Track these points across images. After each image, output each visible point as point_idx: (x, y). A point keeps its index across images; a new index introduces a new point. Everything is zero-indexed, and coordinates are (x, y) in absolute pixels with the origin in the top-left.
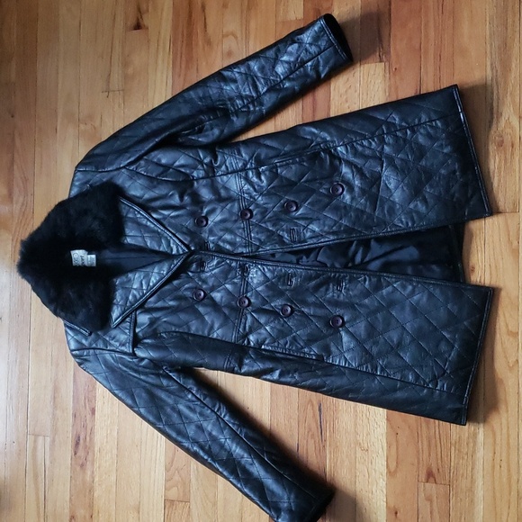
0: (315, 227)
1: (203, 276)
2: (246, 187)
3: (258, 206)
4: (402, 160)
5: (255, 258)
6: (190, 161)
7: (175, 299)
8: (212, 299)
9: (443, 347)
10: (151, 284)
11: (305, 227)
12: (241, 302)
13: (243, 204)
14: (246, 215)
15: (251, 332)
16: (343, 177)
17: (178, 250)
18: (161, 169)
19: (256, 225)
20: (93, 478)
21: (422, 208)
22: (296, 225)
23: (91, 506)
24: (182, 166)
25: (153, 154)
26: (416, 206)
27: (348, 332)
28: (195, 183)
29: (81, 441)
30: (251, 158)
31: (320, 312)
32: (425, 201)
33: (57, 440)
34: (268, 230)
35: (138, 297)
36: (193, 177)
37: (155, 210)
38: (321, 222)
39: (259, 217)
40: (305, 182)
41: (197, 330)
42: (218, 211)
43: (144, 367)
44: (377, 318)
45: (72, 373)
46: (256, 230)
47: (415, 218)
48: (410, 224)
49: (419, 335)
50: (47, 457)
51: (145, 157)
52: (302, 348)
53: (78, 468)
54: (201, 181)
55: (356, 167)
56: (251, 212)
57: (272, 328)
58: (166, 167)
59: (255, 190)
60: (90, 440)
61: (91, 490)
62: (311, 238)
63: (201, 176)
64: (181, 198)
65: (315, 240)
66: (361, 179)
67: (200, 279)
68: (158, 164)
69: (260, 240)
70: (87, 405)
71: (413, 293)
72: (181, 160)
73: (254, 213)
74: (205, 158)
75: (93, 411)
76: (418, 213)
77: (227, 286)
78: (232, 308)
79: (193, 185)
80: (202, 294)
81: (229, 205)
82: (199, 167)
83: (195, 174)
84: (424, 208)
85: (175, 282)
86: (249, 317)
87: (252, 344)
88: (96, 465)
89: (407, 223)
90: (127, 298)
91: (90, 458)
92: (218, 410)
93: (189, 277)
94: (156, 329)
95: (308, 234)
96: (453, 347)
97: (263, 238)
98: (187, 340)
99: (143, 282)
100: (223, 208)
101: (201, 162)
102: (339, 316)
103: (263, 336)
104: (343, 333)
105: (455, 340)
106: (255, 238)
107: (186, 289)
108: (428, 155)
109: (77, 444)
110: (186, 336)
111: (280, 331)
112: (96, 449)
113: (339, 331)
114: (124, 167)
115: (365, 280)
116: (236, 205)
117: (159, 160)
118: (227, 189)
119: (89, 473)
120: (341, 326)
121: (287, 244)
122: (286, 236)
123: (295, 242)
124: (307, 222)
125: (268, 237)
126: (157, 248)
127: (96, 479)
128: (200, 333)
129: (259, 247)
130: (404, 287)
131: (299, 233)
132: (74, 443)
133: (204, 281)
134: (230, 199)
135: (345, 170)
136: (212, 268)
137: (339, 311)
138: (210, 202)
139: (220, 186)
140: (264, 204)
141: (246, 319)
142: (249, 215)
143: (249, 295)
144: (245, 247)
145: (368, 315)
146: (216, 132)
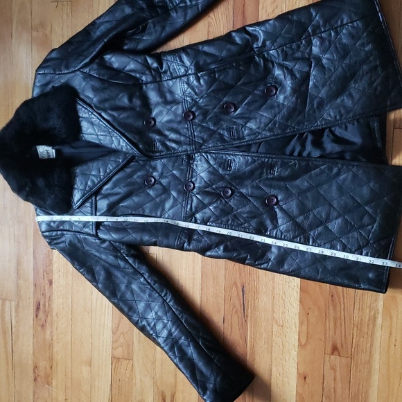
0: (252, 125)
2: (189, 90)
3: (199, 108)
4: (328, 59)
6: (139, 67)
7: (129, 185)
9: (366, 219)
10: (108, 171)
11: (243, 126)
12: (188, 186)
13: (187, 106)
14: (189, 116)
15: (197, 211)
16: (276, 78)
19: (199, 125)
20: (52, 337)
21: (349, 103)
22: (235, 123)
23: (51, 359)
26: (343, 100)
27: (281, 209)
28: (144, 87)
29: (41, 306)
30: (191, 65)
31: (257, 192)
32: (350, 95)
33: (21, 304)
34: (210, 129)
36: (142, 81)
38: (258, 120)
39: (200, 117)
40: (242, 84)
42: (165, 113)
43: (105, 249)
44: (307, 197)
45: (32, 250)
46: (199, 129)
47: (343, 112)
48: (338, 117)
49: (345, 210)
50: (13, 319)
52: (242, 224)
53: (39, 329)
54: (149, 85)
55: (287, 68)
56: (193, 113)
60: (49, 305)
61: (51, 346)
62: (249, 135)
63: (149, 80)
64: (130, 100)
65: (253, 137)
66: (292, 79)
69: (203, 139)
71: (338, 174)
73: (197, 114)
75: (51, 283)
76: (344, 107)
77: (174, 172)
78: (179, 192)
79: (142, 88)
80: (153, 180)
81: (174, 108)
82: (148, 72)
83: (144, 78)
84: (350, 102)
86: (194, 199)
88: (55, 326)
89: (336, 117)
91: (49, 320)
95: (246, 132)
96: (376, 220)
97: (205, 137)
99: (101, 169)
100: (169, 110)
101: (149, 68)
102: (274, 196)
103: (207, 215)
104: (277, 210)
105: (376, 214)
106: (198, 136)
107: (138, 176)
108: (351, 53)
109: (38, 308)
111: (222, 210)
112: (54, 314)
113: (274, 209)
115: (295, 164)
116: (180, 106)
118: (171, 92)
119: (48, 332)
120: (275, 205)
121: (227, 142)
122: (226, 134)
123: (234, 140)
124: (245, 120)
125: (211, 136)
127: (55, 338)
129: (201, 145)
130: (331, 169)
131: (237, 132)
132: (35, 308)
133: (154, 169)
134: (175, 102)
135: (278, 72)
137: (273, 192)
138: (158, 104)
139: (166, 90)
140: (205, 106)
141: (192, 201)
142: (192, 117)
143: (193, 180)
144: (189, 145)
145: (299, 194)
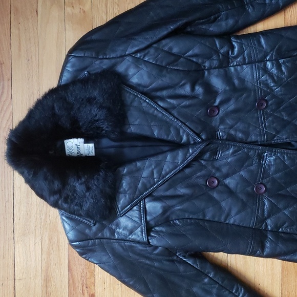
1: (217, 164)
5: (271, 146)
7: (188, 187)
8: (226, 186)
10: (163, 173)
14: (262, 105)
15: (269, 217)
17: (188, 139)
18: (172, 58)
24: (196, 56)
25: (164, 42)
30: (272, 50)
34: (283, 120)
35: (148, 185)
37: (162, 99)
41: (213, 216)
43: (157, 254)
51: (155, 45)
57: (291, 212)
58: (178, 57)
59: (274, 81)
67: (214, 167)
68: (169, 53)
70: (86, 291)
72: (195, 49)
74: (221, 48)
78: (249, 195)
82: (215, 57)
85: (187, 171)
87: (269, 227)
90: (136, 187)
92: (236, 292)
93: (201, 165)
94: (168, 217)
98: (202, 227)
99: (155, 172)
101: (217, 52)
107: (198, 177)
110: (201, 223)
114: (129, 55)
117: (171, 49)
126: (165, 137)
128: (216, 219)
129: (275, 136)
133: (218, 169)
136: (227, 156)
141: (264, 205)
146: (231, 22)
